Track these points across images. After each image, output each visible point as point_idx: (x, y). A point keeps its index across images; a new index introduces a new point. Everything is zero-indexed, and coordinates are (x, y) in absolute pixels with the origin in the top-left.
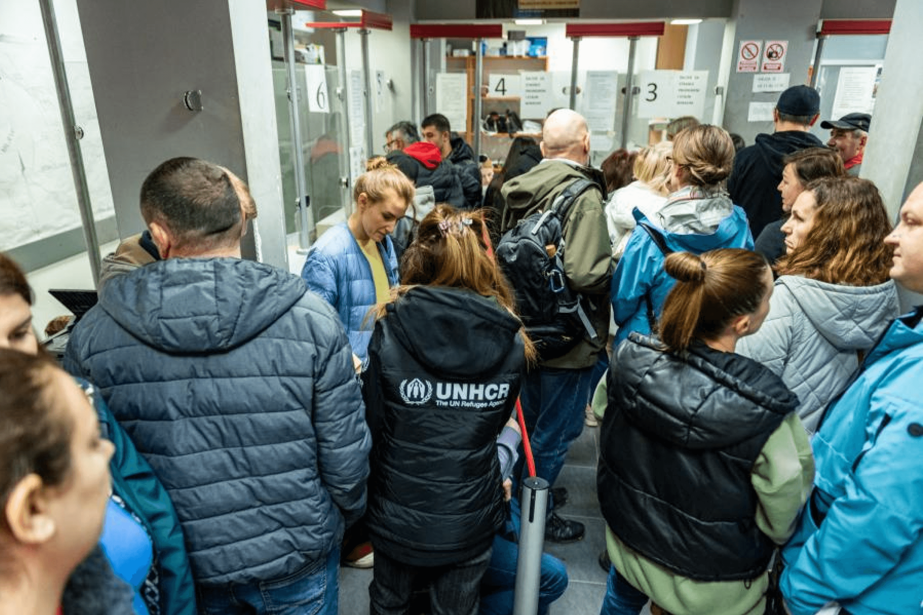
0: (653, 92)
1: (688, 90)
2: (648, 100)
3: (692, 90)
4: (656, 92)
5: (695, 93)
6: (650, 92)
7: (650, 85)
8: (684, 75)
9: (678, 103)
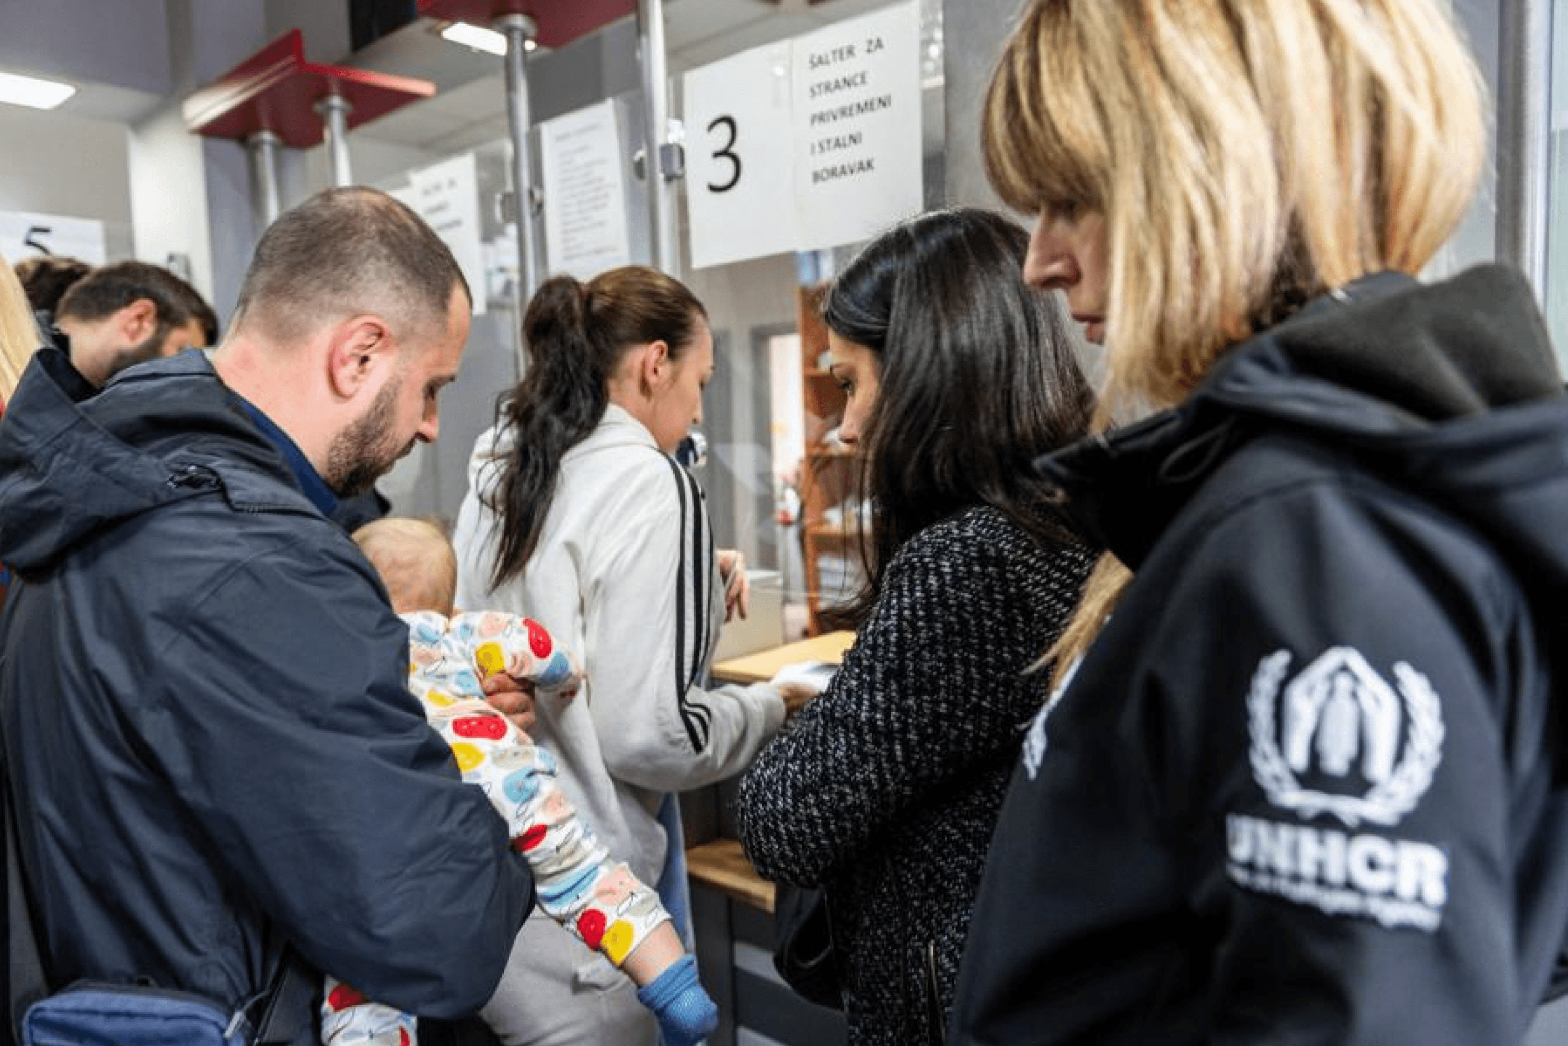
0: (725, 153)
1: (844, 112)
2: (713, 189)
3: (865, 107)
4: (734, 150)
5: (881, 113)
6: (717, 155)
7: (711, 127)
8: (820, 51)
9: (817, 177)
